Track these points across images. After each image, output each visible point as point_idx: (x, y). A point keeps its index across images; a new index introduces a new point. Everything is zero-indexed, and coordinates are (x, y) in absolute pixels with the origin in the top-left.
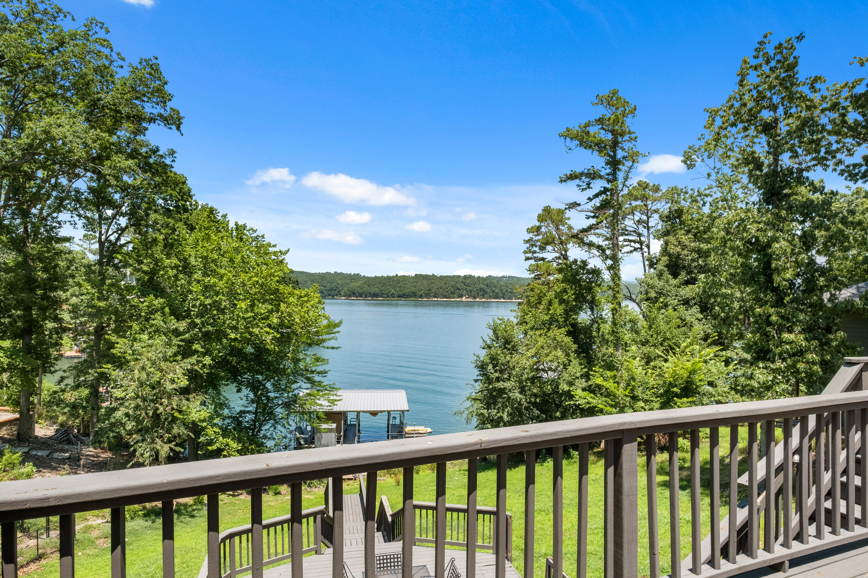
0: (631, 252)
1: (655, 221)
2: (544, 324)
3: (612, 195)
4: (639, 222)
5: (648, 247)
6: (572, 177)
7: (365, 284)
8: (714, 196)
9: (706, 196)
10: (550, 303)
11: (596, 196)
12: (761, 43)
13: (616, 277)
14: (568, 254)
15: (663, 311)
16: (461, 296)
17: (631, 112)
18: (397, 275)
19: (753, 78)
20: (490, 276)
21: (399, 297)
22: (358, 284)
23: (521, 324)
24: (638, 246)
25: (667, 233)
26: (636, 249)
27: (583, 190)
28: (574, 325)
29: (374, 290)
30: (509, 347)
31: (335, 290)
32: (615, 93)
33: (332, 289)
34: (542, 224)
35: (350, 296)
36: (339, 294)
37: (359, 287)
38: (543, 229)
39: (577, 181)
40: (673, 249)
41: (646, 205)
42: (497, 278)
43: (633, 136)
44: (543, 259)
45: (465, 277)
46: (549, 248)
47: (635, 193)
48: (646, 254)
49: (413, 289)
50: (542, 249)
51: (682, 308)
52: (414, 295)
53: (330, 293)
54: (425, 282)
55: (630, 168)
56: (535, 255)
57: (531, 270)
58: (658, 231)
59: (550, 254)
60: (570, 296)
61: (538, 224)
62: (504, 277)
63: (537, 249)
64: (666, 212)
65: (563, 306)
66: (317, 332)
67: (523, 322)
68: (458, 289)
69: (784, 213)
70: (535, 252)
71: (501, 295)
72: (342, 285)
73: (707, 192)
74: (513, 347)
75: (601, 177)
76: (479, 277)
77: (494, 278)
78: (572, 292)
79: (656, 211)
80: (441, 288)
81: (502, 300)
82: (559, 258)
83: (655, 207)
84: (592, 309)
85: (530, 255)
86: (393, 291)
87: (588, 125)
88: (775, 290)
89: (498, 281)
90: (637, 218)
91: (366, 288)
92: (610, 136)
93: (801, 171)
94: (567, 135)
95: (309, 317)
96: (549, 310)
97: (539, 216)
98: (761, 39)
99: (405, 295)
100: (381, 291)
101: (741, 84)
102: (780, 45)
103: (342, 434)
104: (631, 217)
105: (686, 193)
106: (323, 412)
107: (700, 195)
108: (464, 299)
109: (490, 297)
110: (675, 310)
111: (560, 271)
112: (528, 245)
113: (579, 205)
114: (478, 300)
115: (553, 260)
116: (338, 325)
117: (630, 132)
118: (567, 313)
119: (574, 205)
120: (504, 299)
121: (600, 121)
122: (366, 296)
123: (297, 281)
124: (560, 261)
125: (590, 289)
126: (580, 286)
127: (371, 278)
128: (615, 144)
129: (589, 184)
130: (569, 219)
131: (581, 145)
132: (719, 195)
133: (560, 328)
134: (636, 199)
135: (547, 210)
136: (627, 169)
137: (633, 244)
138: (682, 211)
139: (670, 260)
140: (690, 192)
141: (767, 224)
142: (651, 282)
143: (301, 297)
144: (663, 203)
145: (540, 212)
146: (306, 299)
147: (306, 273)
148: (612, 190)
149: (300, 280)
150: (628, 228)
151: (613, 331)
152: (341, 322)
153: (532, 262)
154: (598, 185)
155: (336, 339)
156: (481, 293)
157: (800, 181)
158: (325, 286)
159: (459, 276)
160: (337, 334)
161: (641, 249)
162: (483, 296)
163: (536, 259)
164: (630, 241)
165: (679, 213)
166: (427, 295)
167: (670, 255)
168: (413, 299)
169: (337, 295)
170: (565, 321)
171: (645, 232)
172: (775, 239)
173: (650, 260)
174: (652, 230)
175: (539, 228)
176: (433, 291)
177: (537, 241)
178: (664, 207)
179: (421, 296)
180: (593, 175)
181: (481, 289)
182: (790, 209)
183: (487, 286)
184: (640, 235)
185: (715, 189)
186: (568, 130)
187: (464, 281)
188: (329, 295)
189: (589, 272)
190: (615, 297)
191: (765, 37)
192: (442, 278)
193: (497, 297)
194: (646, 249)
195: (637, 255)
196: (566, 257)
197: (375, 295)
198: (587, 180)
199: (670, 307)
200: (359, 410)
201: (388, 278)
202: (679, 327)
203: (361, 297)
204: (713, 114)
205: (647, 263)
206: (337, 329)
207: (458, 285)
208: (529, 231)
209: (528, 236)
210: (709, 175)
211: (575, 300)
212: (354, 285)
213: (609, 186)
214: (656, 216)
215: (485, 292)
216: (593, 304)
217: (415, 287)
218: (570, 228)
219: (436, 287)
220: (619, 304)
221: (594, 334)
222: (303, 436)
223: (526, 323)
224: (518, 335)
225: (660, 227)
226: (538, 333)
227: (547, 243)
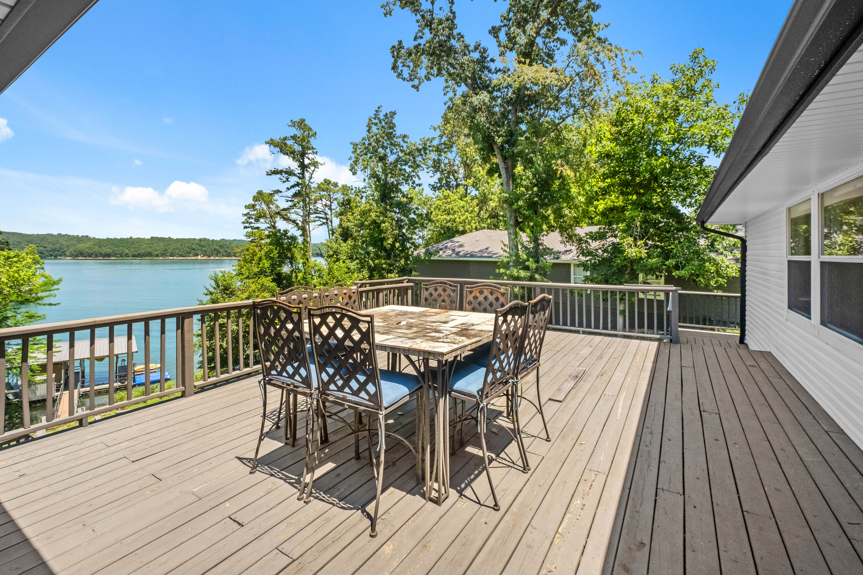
0: (321, 225)
1: (334, 205)
2: (256, 275)
3: (302, 188)
4: (326, 205)
5: (331, 222)
6: (275, 172)
7: (95, 245)
8: (368, 193)
9: (364, 192)
10: (260, 259)
11: (293, 187)
12: (376, 111)
13: (305, 241)
14: (276, 225)
15: (337, 263)
16: (197, 255)
17: (313, 135)
18: (131, 237)
19: (374, 129)
20: (223, 239)
21: (133, 256)
22: (88, 245)
23: (238, 275)
24: (325, 221)
25: (341, 214)
26: (324, 223)
27: (284, 182)
28: (279, 275)
29: (105, 250)
30: (228, 292)
31: (58, 251)
32: (303, 121)
33: (54, 250)
34: (257, 203)
35: (77, 256)
36: (63, 254)
37: (88, 248)
38: (257, 207)
39: (279, 176)
40: (345, 225)
41: (329, 195)
42: (229, 241)
43: (315, 151)
44: (258, 228)
45: (200, 240)
46: (262, 220)
47: (322, 186)
48: (330, 227)
49: (149, 250)
50: (257, 220)
51: (348, 261)
52: (150, 254)
53: (51, 253)
54: (161, 244)
55: (313, 171)
56: (252, 225)
57: (248, 235)
58: (336, 212)
59: (263, 224)
60: (275, 254)
61: (253, 203)
62: (235, 240)
63: (253, 221)
64: (341, 200)
65: (270, 261)
66: (31, 290)
67: (240, 274)
68: (194, 249)
69: (388, 207)
70: (251, 223)
71: (232, 254)
72: (68, 246)
73: (364, 190)
74: (231, 292)
75: (295, 175)
76: (213, 240)
77: (227, 241)
78: (277, 252)
79: (336, 199)
80: (178, 248)
81: (234, 258)
82: (270, 228)
83: (335, 197)
84: (291, 263)
85: (247, 225)
86: (127, 251)
87: (285, 139)
88: (386, 250)
89: (230, 244)
90: (324, 203)
91: (96, 249)
92: (300, 149)
93: (397, 185)
94: (271, 143)
95: (20, 276)
96: (259, 264)
97: (254, 197)
98: (377, 109)
99: (140, 255)
100: (113, 251)
101: (368, 131)
102: (387, 114)
103: (62, 382)
104: (320, 202)
105: (352, 189)
106: (38, 365)
107: (360, 191)
108: (199, 257)
109: (223, 256)
110: (344, 262)
111: (268, 237)
112: (246, 217)
113: (281, 192)
114: (212, 258)
115: (266, 229)
116: (58, 282)
117: (313, 148)
118: (273, 266)
119: (278, 191)
120: (235, 257)
121: (294, 137)
122: (96, 256)
123: (7, 243)
124: (271, 230)
125: (289, 250)
126: (283, 247)
127: (103, 240)
128: (303, 155)
129: (287, 179)
130: (277, 200)
131: (281, 152)
132: (369, 192)
133: (267, 276)
134: (323, 190)
135: (260, 193)
136: (311, 172)
137: (321, 220)
138: (350, 201)
139: (343, 231)
140: (354, 189)
141: (381, 213)
142: (330, 245)
143: (9, 258)
144: (340, 194)
145: (255, 194)
146: (15, 259)
147: (20, 234)
148: (301, 184)
149: (10, 241)
150: (319, 209)
151: (304, 277)
152: (60, 280)
153: (249, 230)
154: (294, 180)
155: (55, 296)
156: (215, 253)
157: (399, 190)
158: (46, 247)
159: (195, 239)
160: (55, 292)
161: (327, 223)
162: (217, 255)
163: (252, 228)
164: (320, 218)
165: (349, 201)
166: (163, 255)
167: (343, 228)
168: (149, 258)
169: (60, 256)
170: (272, 272)
171: (329, 212)
172: (384, 222)
173: (332, 230)
174: (333, 211)
175: (253, 206)
176: (170, 251)
177: (253, 215)
178: (340, 196)
179: (157, 256)
180: (290, 173)
181: (215, 250)
182: (391, 205)
183: (221, 247)
184: (326, 214)
185: (367, 189)
186: (272, 140)
187: (199, 243)
188: (51, 255)
189: (288, 238)
190: (304, 255)
191: (379, 108)
192: (178, 240)
193: (230, 256)
194: (330, 224)
195: (325, 227)
196: (274, 227)
197: (107, 255)
198: (286, 176)
199: (341, 261)
200: (82, 357)
201: (122, 240)
202: (346, 273)
203: (90, 257)
204: (355, 146)
205: (331, 232)
206: (56, 287)
207: (194, 246)
208: (247, 207)
209: (246, 211)
210: (365, 180)
211: (278, 257)
212: (81, 246)
213: (300, 181)
214: (335, 202)
215: (219, 252)
216: (292, 260)
217: (150, 247)
218: (277, 207)
219: (172, 247)
220: (307, 259)
221: (294, 280)
222: (12, 391)
223: (243, 274)
224: (237, 284)
225: (338, 210)
226: (251, 281)
227: (260, 217)
